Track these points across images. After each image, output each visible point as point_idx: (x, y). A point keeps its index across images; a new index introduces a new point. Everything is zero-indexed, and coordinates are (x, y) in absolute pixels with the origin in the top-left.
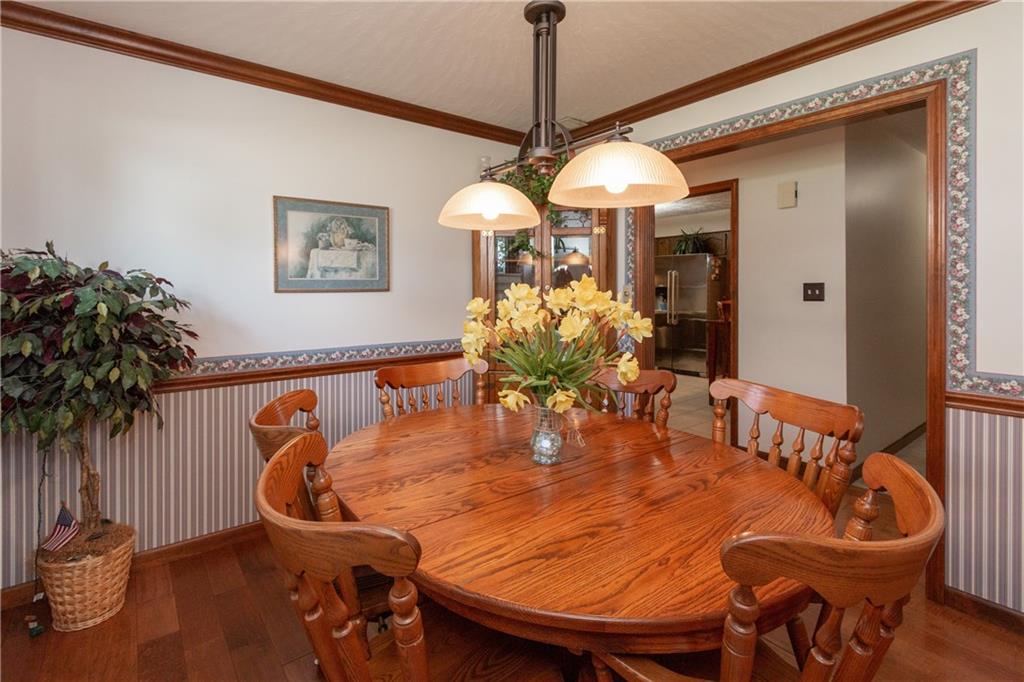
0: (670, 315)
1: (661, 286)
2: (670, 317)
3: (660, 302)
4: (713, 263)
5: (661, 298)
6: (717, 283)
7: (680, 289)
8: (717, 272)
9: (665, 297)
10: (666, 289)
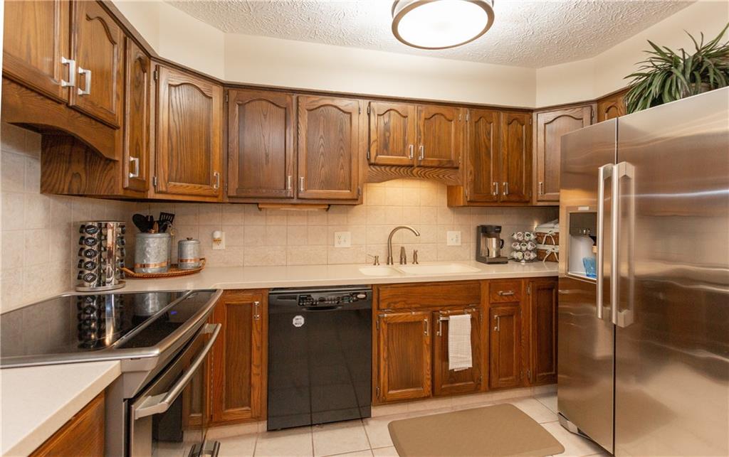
1: (586, 209)
5: (585, 241)
9: (593, 240)
10: (594, 215)
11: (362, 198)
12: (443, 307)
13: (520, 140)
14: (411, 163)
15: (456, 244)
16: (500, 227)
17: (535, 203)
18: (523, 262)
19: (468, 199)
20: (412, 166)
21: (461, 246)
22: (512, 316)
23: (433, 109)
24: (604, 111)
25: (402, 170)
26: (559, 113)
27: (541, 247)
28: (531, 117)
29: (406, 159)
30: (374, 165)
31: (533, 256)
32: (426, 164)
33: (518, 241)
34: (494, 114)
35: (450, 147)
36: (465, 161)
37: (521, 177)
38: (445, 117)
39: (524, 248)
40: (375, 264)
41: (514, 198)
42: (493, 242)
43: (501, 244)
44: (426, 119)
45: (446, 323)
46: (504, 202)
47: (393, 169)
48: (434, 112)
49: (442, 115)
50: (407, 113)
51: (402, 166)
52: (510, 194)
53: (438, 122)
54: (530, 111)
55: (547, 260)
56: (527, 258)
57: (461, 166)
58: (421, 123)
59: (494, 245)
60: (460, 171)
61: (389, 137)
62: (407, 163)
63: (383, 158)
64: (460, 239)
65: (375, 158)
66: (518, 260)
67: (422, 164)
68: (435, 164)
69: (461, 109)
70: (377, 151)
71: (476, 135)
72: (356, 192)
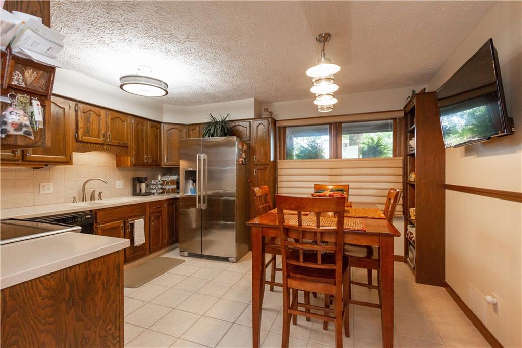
0: (199, 197)
1: (191, 169)
2: (200, 202)
3: (190, 185)
4: (240, 148)
5: (191, 182)
6: (243, 167)
7: (210, 172)
8: (244, 156)
9: (194, 181)
10: (195, 172)
11: (72, 161)
12: (129, 217)
13: (156, 136)
14: (103, 143)
15: (121, 188)
16: (147, 178)
17: (163, 166)
18: (156, 194)
19: (134, 164)
20: (103, 144)
21: (123, 189)
22: (159, 217)
23: (116, 115)
24: (191, 129)
25: (97, 146)
26: (173, 126)
27: (164, 187)
28: (161, 126)
29: (101, 140)
30: (80, 142)
31: (161, 191)
32: (112, 144)
33: (154, 184)
34: (145, 122)
35: (124, 136)
36: (131, 144)
37: (157, 155)
38: (121, 120)
39: (157, 187)
40: (74, 202)
41: (154, 164)
42: (143, 186)
43: (147, 186)
44: (111, 119)
45: (132, 225)
46: (150, 165)
47: (92, 145)
48: (116, 116)
49: (120, 118)
50: (100, 114)
51: (97, 144)
52: (153, 161)
53: (117, 122)
54: (160, 123)
55: (166, 193)
56: (158, 192)
57: (129, 146)
58: (109, 121)
59: (144, 187)
60: (129, 148)
61: (89, 126)
62: (101, 143)
63: (86, 139)
64: (123, 185)
65: (82, 138)
66: (154, 194)
67: (109, 143)
68: (117, 144)
69: (129, 116)
70: (82, 134)
71: (137, 131)
72: (69, 157)
